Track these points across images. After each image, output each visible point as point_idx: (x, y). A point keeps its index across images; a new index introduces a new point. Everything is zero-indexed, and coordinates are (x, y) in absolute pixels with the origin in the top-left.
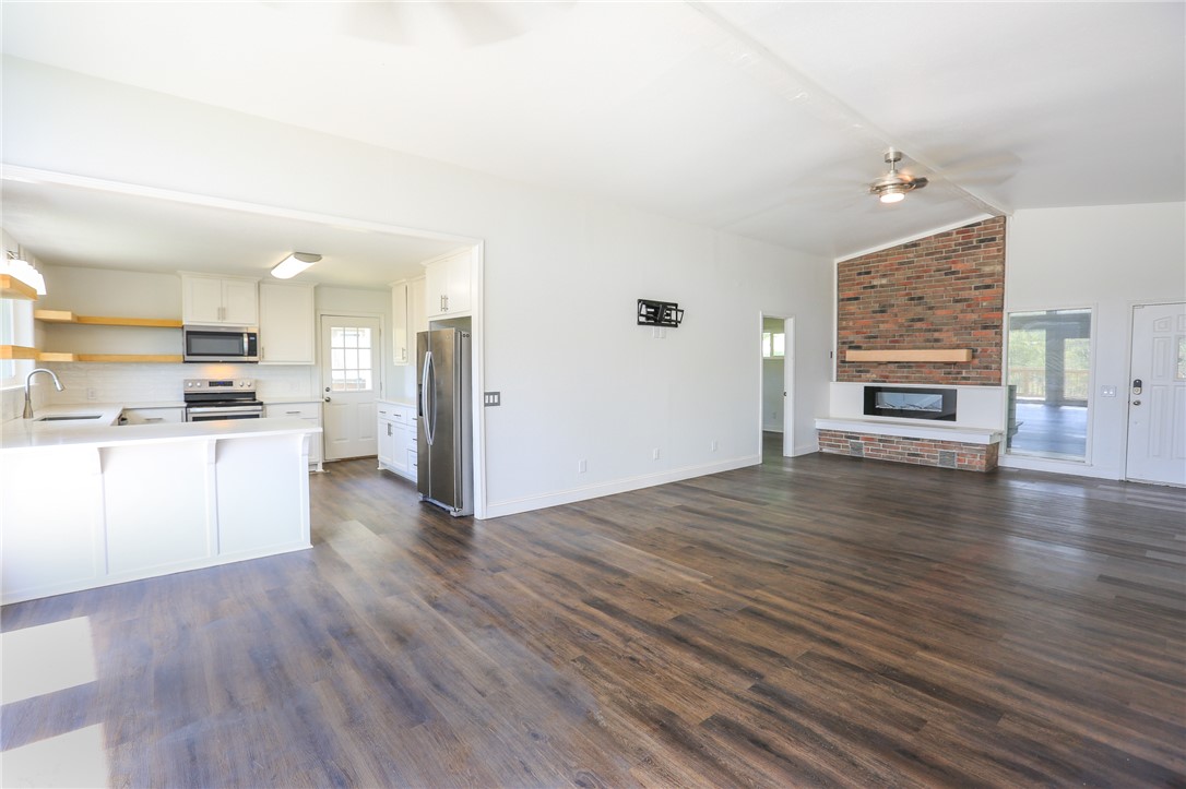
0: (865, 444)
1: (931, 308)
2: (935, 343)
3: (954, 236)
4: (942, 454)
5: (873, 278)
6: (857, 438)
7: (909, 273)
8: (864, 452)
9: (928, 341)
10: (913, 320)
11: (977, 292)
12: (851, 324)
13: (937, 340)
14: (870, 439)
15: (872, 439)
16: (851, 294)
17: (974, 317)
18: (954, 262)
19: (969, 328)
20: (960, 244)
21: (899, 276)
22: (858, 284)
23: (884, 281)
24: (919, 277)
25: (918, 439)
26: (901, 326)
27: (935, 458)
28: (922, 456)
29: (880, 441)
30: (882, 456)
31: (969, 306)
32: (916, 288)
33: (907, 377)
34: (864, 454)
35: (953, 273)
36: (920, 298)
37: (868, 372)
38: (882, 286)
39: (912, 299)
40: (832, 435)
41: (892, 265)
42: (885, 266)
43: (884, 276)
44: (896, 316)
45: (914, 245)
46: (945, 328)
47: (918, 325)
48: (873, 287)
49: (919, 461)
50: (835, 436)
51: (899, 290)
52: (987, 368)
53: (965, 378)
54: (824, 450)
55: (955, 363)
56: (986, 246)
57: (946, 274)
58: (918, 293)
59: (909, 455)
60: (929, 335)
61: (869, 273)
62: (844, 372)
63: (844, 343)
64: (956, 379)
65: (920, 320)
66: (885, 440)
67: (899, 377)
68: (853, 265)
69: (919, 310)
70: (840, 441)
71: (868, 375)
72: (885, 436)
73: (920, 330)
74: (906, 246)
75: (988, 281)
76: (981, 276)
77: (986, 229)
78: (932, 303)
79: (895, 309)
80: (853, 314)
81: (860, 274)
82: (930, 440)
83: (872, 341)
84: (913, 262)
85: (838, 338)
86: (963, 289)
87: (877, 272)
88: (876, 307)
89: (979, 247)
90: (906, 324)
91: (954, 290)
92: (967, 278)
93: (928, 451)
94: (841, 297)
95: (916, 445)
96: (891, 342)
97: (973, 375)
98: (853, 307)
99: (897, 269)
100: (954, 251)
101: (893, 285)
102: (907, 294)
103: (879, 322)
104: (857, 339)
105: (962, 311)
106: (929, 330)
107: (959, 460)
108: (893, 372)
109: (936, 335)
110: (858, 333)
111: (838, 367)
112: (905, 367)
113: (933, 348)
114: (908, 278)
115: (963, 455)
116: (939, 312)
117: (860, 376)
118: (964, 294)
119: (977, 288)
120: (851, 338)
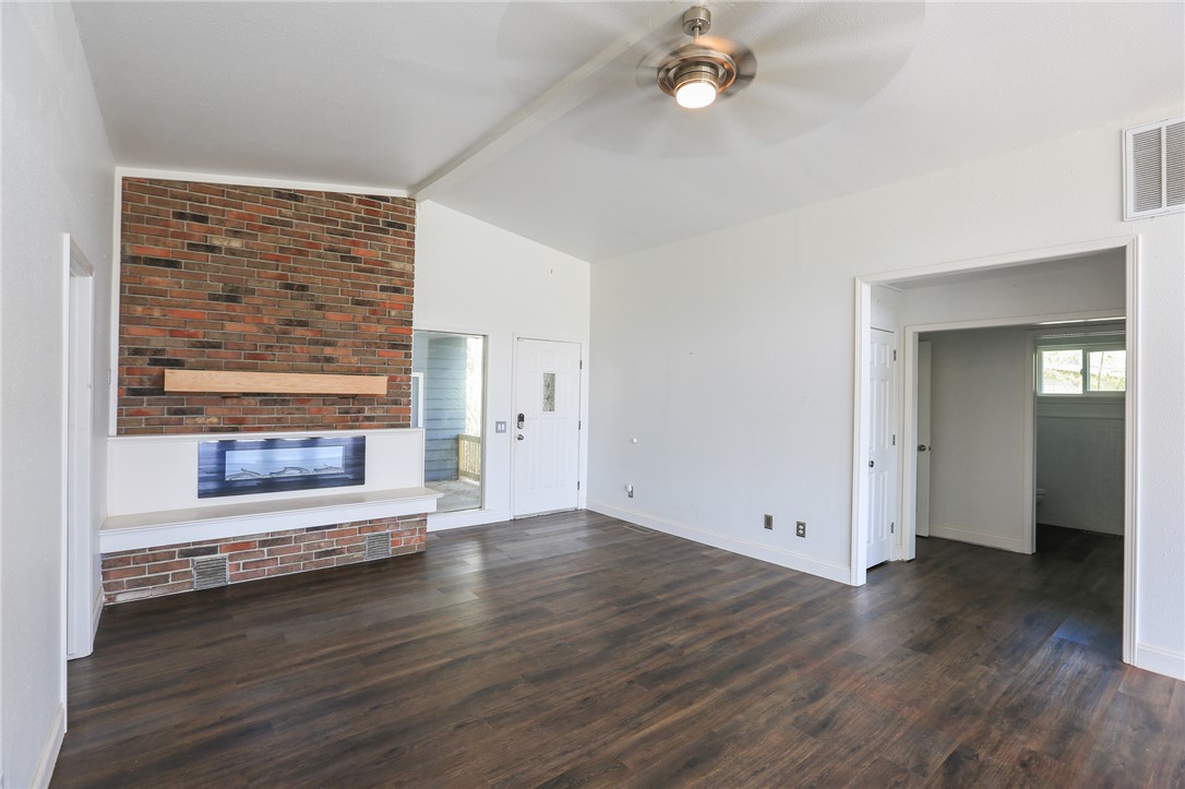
0: (231, 558)
1: (319, 307)
2: (324, 365)
3: (354, 205)
4: (372, 540)
5: (212, 232)
6: (213, 551)
7: (285, 241)
8: (228, 573)
9: (315, 359)
10: (290, 323)
11: (384, 295)
12: (157, 313)
13: (329, 360)
14: (240, 546)
15: (247, 545)
16: (157, 251)
17: (381, 329)
18: (355, 244)
19: (371, 345)
20: (363, 220)
21: (264, 241)
22: (175, 235)
23: (236, 244)
24: (300, 252)
25: (334, 526)
26: (268, 330)
27: (359, 549)
28: (339, 552)
29: (264, 543)
30: (267, 572)
31: (374, 313)
32: (295, 270)
33: (279, 420)
34: (229, 577)
35: (354, 259)
36: (303, 288)
37: (199, 412)
38: (231, 251)
39: (289, 287)
40: (146, 559)
41: (251, 218)
42: (239, 216)
43: (236, 234)
44: (258, 310)
45: (294, 196)
46: (341, 341)
47: (298, 332)
48: (212, 249)
49: (335, 562)
50: (155, 558)
51: (263, 266)
52: (396, 403)
53: (369, 419)
54: (121, 599)
55: (354, 397)
56: (395, 234)
57: (343, 259)
58: (300, 279)
59: (319, 555)
60: (315, 350)
61: (204, 219)
62: (139, 413)
63: (137, 352)
64: (357, 420)
65: (302, 324)
66: (273, 541)
67: (261, 421)
68: (164, 193)
69: (301, 307)
70: (166, 567)
71: (200, 419)
72: (273, 534)
73: (302, 341)
74: (279, 193)
75: (397, 282)
76: (389, 273)
77: (395, 209)
78: (321, 298)
79: (257, 300)
80: (162, 293)
81: (181, 216)
82: (353, 524)
83: (209, 353)
84: (289, 224)
85: (122, 340)
86: (366, 287)
87: (222, 222)
88: (219, 288)
89: (385, 232)
90: (277, 328)
91: (353, 285)
92: (372, 271)
93: (351, 541)
94: (129, 252)
95: (332, 535)
96: (250, 357)
97: (379, 413)
98: (161, 279)
99: (262, 229)
100: (355, 227)
101: (252, 254)
102: (281, 277)
103: (222, 318)
104: (174, 347)
105: (365, 319)
106: (317, 343)
107: (394, 543)
108: (253, 411)
109: (328, 351)
110: (173, 333)
111: (121, 402)
112: (275, 402)
113: (322, 371)
114: (282, 250)
115: (399, 534)
116: (330, 315)
117: (180, 422)
118: (368, 295)
119: (383, 289)
120: (157, 341)
